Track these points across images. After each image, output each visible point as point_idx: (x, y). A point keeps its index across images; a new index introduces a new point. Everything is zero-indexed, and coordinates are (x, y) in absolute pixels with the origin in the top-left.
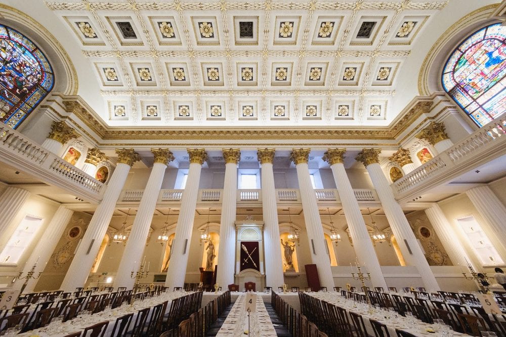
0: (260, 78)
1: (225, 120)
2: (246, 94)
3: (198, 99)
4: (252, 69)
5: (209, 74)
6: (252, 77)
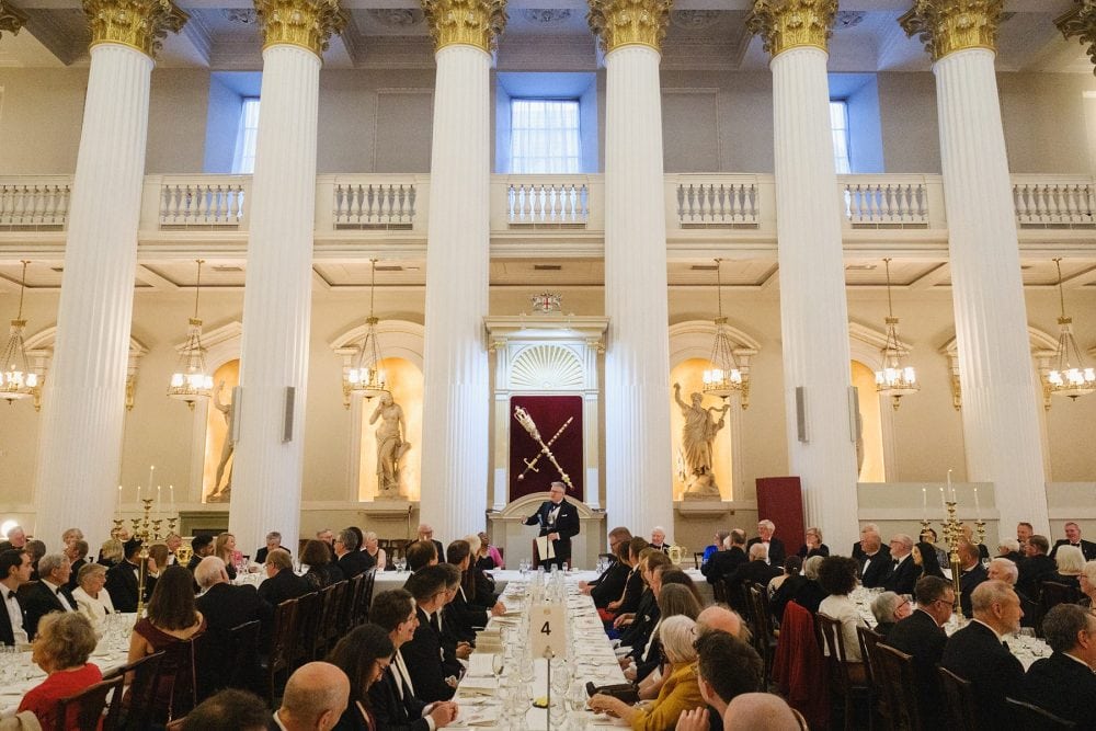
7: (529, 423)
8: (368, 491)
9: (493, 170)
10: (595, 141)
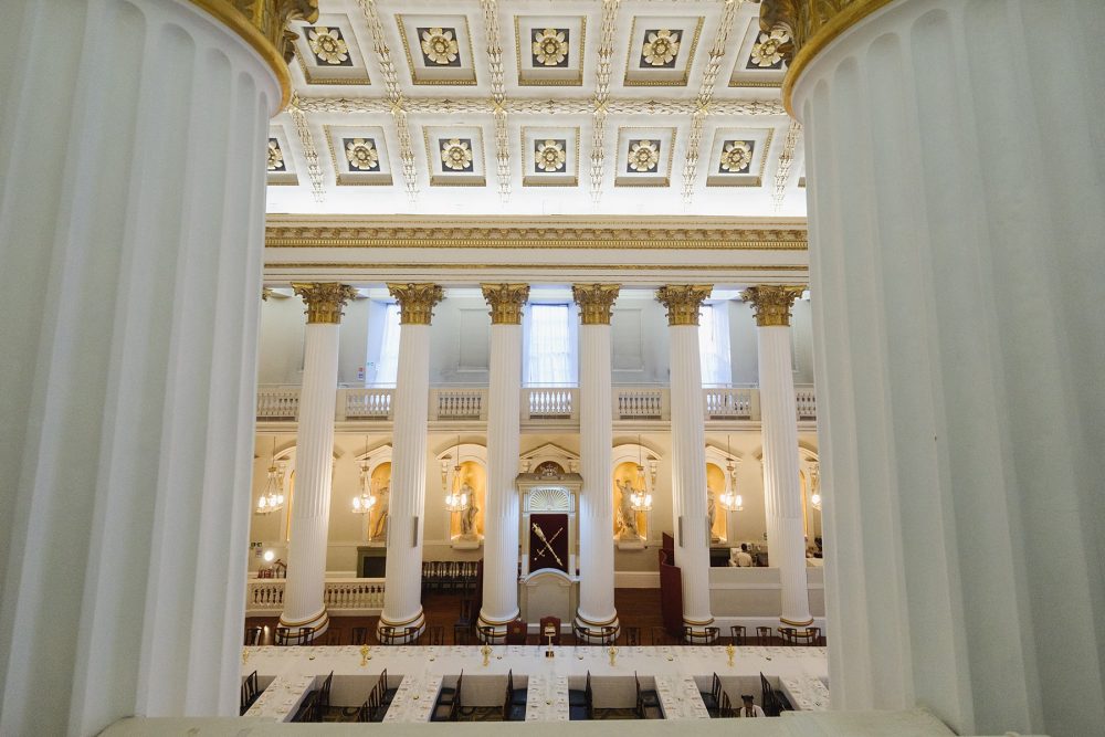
0: (591, 63)
1: (484, 184)
2: (546, 111)
3: (400, 124)
4: (566, 32)
5: (427, 45)
6: (566, 57)
7: (539, 532)
8: (455, 536)
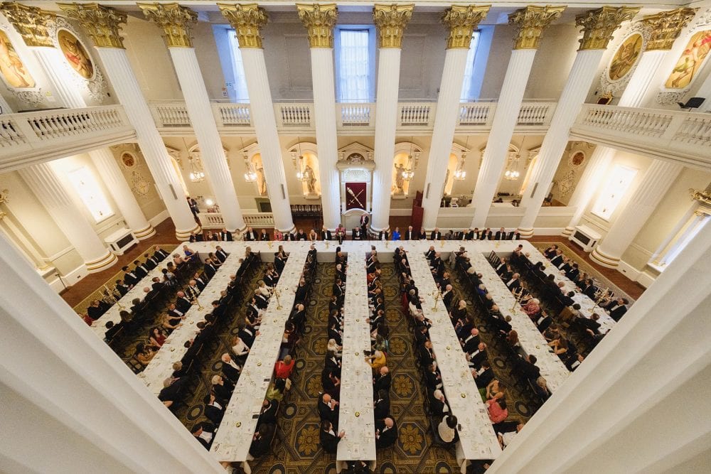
7: (351, 191)
8: (306, 193)
9: (336, 101)
10: (374, 55)
